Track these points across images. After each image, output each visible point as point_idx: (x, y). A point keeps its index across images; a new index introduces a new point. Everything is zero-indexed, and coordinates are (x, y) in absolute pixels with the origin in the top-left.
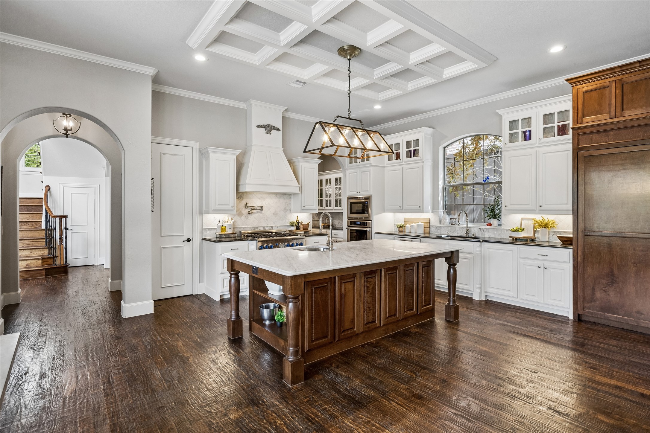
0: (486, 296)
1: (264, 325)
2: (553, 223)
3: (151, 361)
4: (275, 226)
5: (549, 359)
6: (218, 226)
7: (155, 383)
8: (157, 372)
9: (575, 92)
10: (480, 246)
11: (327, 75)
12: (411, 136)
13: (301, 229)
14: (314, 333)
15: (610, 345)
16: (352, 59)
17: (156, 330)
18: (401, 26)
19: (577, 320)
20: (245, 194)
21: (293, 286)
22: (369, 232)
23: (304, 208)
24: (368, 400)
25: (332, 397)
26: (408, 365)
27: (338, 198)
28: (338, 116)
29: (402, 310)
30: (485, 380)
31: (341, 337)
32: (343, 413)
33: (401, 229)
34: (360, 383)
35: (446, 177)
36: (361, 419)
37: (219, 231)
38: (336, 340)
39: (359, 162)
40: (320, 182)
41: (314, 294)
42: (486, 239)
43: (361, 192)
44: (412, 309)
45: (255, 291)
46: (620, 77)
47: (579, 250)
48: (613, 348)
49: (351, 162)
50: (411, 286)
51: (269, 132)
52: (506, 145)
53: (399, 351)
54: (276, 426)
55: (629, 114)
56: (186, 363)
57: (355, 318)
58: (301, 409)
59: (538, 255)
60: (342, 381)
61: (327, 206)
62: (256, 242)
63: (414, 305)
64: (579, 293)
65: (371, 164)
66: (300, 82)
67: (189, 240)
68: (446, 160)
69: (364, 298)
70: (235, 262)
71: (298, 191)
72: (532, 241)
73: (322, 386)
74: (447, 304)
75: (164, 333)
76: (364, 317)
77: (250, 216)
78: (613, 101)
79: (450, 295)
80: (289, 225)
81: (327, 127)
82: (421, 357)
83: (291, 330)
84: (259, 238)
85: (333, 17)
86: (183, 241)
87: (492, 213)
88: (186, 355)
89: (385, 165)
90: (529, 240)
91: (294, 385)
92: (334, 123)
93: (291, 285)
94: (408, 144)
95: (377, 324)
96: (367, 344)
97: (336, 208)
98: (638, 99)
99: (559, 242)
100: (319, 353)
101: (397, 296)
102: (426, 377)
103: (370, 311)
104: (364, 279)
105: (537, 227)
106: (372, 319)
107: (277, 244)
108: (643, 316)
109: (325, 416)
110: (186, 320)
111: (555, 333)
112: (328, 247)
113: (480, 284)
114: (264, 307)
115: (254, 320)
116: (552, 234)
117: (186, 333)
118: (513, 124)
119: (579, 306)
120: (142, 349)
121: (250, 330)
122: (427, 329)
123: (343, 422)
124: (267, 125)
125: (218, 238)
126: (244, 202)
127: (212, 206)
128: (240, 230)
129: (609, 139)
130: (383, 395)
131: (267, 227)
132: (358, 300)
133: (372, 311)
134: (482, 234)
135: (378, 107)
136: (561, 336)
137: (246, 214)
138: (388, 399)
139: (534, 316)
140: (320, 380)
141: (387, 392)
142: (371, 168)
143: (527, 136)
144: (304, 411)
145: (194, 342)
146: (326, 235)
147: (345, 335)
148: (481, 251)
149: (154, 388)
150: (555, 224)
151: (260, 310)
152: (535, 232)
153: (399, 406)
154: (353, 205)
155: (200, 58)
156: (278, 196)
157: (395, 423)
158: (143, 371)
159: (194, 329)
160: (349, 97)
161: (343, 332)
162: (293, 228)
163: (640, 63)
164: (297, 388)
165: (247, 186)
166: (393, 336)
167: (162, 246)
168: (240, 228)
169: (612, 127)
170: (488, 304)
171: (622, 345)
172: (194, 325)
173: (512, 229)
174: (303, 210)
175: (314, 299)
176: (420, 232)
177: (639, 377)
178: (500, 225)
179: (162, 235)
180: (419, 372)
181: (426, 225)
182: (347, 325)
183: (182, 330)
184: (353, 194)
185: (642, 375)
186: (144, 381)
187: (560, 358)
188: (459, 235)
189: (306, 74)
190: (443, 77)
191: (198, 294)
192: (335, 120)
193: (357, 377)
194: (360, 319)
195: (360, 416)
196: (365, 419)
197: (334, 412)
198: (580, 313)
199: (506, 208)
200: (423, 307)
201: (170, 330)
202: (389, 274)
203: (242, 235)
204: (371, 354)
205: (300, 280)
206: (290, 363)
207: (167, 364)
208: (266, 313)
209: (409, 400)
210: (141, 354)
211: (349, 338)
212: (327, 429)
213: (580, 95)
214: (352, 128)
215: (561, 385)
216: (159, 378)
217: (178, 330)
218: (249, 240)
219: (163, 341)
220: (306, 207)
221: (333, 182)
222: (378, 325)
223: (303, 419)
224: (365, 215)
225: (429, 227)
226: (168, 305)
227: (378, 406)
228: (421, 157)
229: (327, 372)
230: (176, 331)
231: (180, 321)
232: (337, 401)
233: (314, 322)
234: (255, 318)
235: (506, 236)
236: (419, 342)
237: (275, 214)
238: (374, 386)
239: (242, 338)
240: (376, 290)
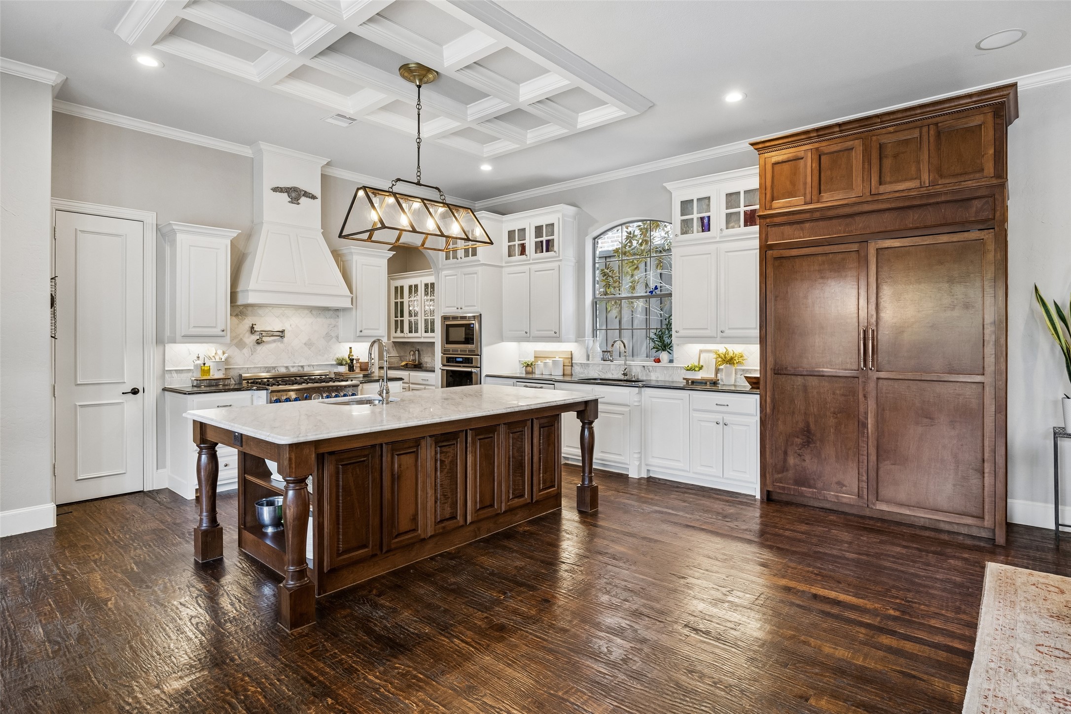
0: (648, 471)
1: (265, 535)
2: (741, 357)
3: (28, 611)
4: (309, 366)
5: (709, 557)
6: (196, 366)
7: (29, 648)
8: (38, 629)
9: (762, 162)
10: (640, 393)
11: (385, 108)
12: (542, 217)
13: (357, 370)
14: (341, 540)
15: (798, 532)
16: (423, 86)
17: (52, 556)
18: (492, 41)
19: (765, 499)
20: (250, 309)
21: (293, 461)
22: (476, 374)
23: (361, 334)
24: (417, 640)
25: (357, 642)
26: (497, 582)
27: (429, 318)
28: (399, 180)
29: (503, 498)
30: (608, 594)
31: (393, 546)
32: (370, 665)
33: (529, 369)
34: (411, 616)
35: (597, 286)
36: (396, 671)
37: (198, 375)
38: (384, 551)
39: (461, 258)
40: (399, 291)
41: (341, 476)
42: (653, 383)
43: (463, 308)
44: (522, 496)
45: (249, 477)
46: (816, 145)
47: (767, 397)
48: (799, 536)
49: (447, 258)
50: (520, 458)
51: (295, 200)
52: (677, 238)
53: (490, 562)
54: (246, 696)
55: (827, 198)
56: (101, 609)
57: (419, 512)
58: (298, 666)
59: (717, 405)
60: (381, 616)
61: (410, 332)
62: (267, 393)
63: (525, 488)
64: (768, 460)
65: (479, 261)
66: (344, 117)
67: (135, 392)
68: (597, 259)
69: (435, 480)
70: (208, 427)
71: (349, 305)
72: (712, 385)
73: (344, 627)
74: (579, 485)
75: (69, 561)
76: (435, 511)
77: (259, 348)
78: (809, 180)
79: (584, 472)
80: (335, 363)
81: (378, 196)
82: (522, 568)
83: (290, 536)
84: (272, 386)
85: (378, 14)
86: (123, 393)
87: (661, 342)
88: (104, 595)
89: (504, 264)
90: (708, 383)
91: (296, 627)
92: (391, 190)
93: (290, 459)
94: (539, 230)
95: (459, 522)
96: (441, 555)
97: (427, 335)
98: (838, 178)
99: (748, 387)
100: (352, 573)
101: (496, 475)
102: (520, 598)
103: (446, 501)
104: (436, 448)
105: (719, 363)
106: (451, 513)
107: (306, 396)
108: (844, 488)
109: (337, 672)
110: (119, 536)
111: (729, 520)
112: (380, 398)
113: (639, 453)
114: (265, 504)
115: (246, 528)
116: (739, 373)
117: (113, 558)
118: (686, 206)
119: (768, 478)
120: (14, 592)
121: (239, 546)
122: (544, 526)
123: (365, 678)
124: (291, 189)
125: (195, 386)
126: (247, 322)
127: (182, 328)
128: (241, 372)
129: (803, 235)
130: (443, 630)
131: (293, 367)
132: (424, 483)
133: (450, 500)
134: (647, 375)
135: (486, 168)
136: (736, 523)
137: (252, 344)
138: (449, 635)
139: (710, 497)
140: (345, 617)
141: (451, 625)
142: (479, 269)
143: (705, 225)
144: (302, 668)
145: (125, 572)
146: (401, 379)
147: (401, 541)
148: (640, 401)
149: (25, 657)
150: (745, 358)
151: (257, 508)
152: (717, 371)
153: (464, 645)
154: (451, 329)
155: (147, 61)
156: (314, 312)
157: (450, 670)
158: (9, 629)
159: (130, 551)
160: (419, 148)
161: (396, 537)
162: (343, 369)
163: (839, 127)
164: (299, 633)
165: (250, 294)
166: (486, 541)
167: (78, 404)
168: (240, 369)
169: (807, 216)
170: (652, 484)
171: (813, 531)
172: (132, 544)
173: (686, 366)
174: (360, 337)
175: (341, 483)
176: (557, 373)
177: (820, 572)
178: (671, 361)
179: (79, 383)
180: (511, 591)
181: (567, 362)
182: (404, 524)
183: (106, 553)
184: (451, 311)
185: (825, 569)
186: (7, 646)
187: (725, 554)
188: (615, 377)
189: (350, 105)
190: (578, 127)
191: (155, 489)
192: (393, 185)
193: (407, 606)
194: (428, 515)
195: (397, 665)
196: (403, 670)
197: (353, 665)
198: (770, 490)
199: (678, 334)
200: (540, 491)
201: (81, 555)
202: (479, 439)
203: (244, 382)
204: (442, 570)
205: (308, 451)
206: (287, 592)
207: (62, 614)
208: (266, 513)
209: (483, 634)
210: (12, 600)
211: (408, 547)
212: (335, 692)
213: (769, 167)
214: (423, 200)
215: (713, 592)
216: (39, 640)
217: (98, 555)
218: (252, 390)
219: (63, 575)
220: (365, 333)
221: (421, 289)
222: (462, 523)
223: (298, 680)
224: (469, 346)
225: (572, 366)
226: (88, 512)
227: (430, 648)
228: (557, 252)
229: (359, 604)
230: (94, 556)
231: (105, 538)
232: (365, 647)
233: (341, 522)
234: (248, 525)
235: (679, 378)
236: (527, 547)
237: (309, 344)
238: (433, 618)
239: (221, 561)
240: (457, 467)
